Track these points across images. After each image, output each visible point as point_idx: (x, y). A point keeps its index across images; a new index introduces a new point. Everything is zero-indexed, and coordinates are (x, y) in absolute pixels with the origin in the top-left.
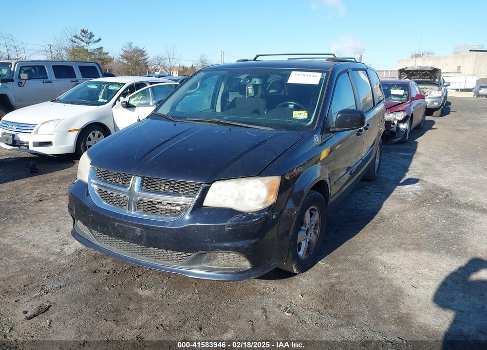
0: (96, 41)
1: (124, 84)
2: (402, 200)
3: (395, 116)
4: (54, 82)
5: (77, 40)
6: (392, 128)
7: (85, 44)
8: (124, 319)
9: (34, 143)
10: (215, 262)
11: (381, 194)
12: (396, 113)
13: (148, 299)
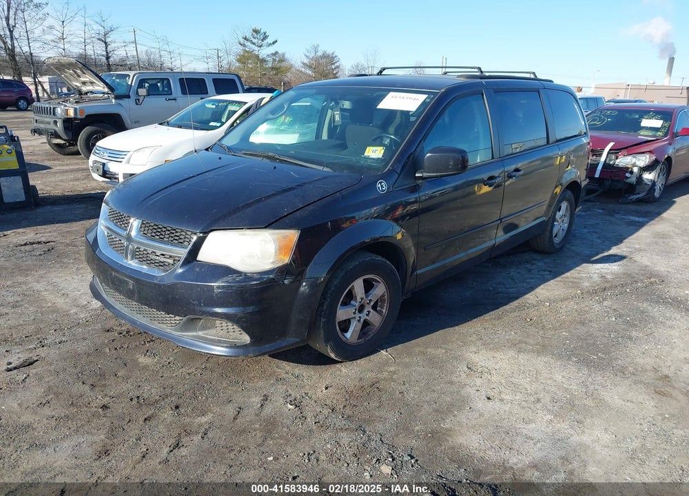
0: (270, 44)
1: (246, 103)
2: (575, 284)
3: (634, 160)
4: (179, 99)
5: (248, 44)
6: (628, 178)
7: (256, 48)
8: (104, 385)
9: (124, 174)
10: (213, 331)
11: (548, 273)
12: (637, 156)
13: (146, 368)
